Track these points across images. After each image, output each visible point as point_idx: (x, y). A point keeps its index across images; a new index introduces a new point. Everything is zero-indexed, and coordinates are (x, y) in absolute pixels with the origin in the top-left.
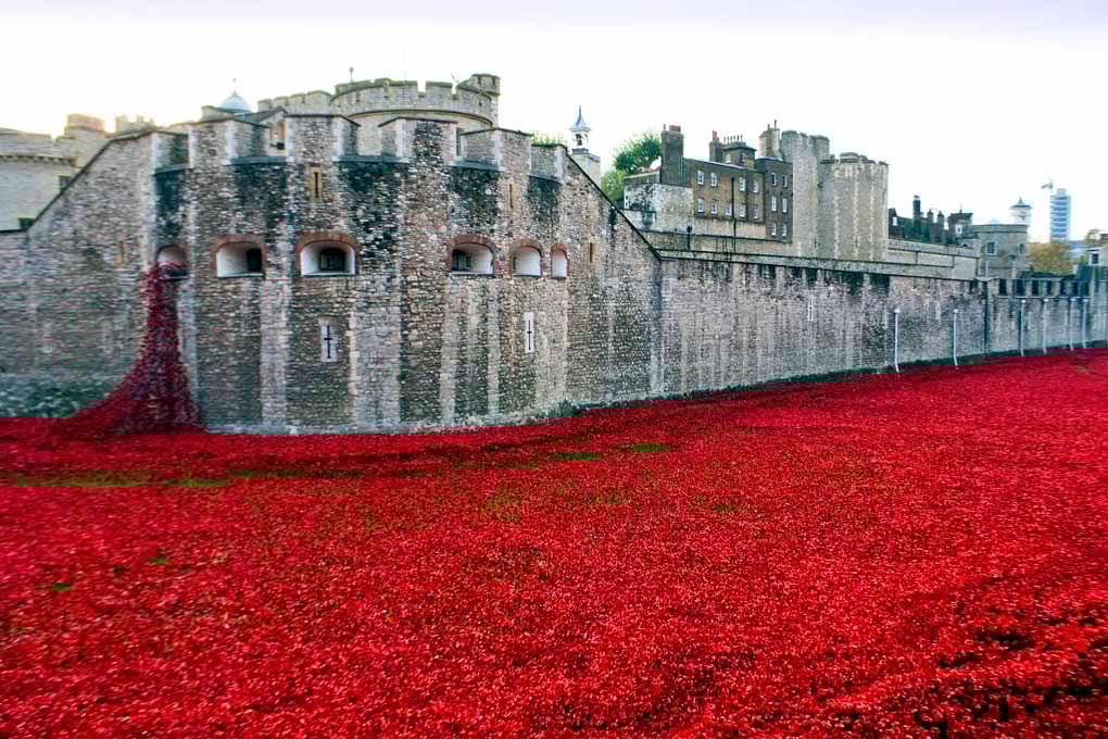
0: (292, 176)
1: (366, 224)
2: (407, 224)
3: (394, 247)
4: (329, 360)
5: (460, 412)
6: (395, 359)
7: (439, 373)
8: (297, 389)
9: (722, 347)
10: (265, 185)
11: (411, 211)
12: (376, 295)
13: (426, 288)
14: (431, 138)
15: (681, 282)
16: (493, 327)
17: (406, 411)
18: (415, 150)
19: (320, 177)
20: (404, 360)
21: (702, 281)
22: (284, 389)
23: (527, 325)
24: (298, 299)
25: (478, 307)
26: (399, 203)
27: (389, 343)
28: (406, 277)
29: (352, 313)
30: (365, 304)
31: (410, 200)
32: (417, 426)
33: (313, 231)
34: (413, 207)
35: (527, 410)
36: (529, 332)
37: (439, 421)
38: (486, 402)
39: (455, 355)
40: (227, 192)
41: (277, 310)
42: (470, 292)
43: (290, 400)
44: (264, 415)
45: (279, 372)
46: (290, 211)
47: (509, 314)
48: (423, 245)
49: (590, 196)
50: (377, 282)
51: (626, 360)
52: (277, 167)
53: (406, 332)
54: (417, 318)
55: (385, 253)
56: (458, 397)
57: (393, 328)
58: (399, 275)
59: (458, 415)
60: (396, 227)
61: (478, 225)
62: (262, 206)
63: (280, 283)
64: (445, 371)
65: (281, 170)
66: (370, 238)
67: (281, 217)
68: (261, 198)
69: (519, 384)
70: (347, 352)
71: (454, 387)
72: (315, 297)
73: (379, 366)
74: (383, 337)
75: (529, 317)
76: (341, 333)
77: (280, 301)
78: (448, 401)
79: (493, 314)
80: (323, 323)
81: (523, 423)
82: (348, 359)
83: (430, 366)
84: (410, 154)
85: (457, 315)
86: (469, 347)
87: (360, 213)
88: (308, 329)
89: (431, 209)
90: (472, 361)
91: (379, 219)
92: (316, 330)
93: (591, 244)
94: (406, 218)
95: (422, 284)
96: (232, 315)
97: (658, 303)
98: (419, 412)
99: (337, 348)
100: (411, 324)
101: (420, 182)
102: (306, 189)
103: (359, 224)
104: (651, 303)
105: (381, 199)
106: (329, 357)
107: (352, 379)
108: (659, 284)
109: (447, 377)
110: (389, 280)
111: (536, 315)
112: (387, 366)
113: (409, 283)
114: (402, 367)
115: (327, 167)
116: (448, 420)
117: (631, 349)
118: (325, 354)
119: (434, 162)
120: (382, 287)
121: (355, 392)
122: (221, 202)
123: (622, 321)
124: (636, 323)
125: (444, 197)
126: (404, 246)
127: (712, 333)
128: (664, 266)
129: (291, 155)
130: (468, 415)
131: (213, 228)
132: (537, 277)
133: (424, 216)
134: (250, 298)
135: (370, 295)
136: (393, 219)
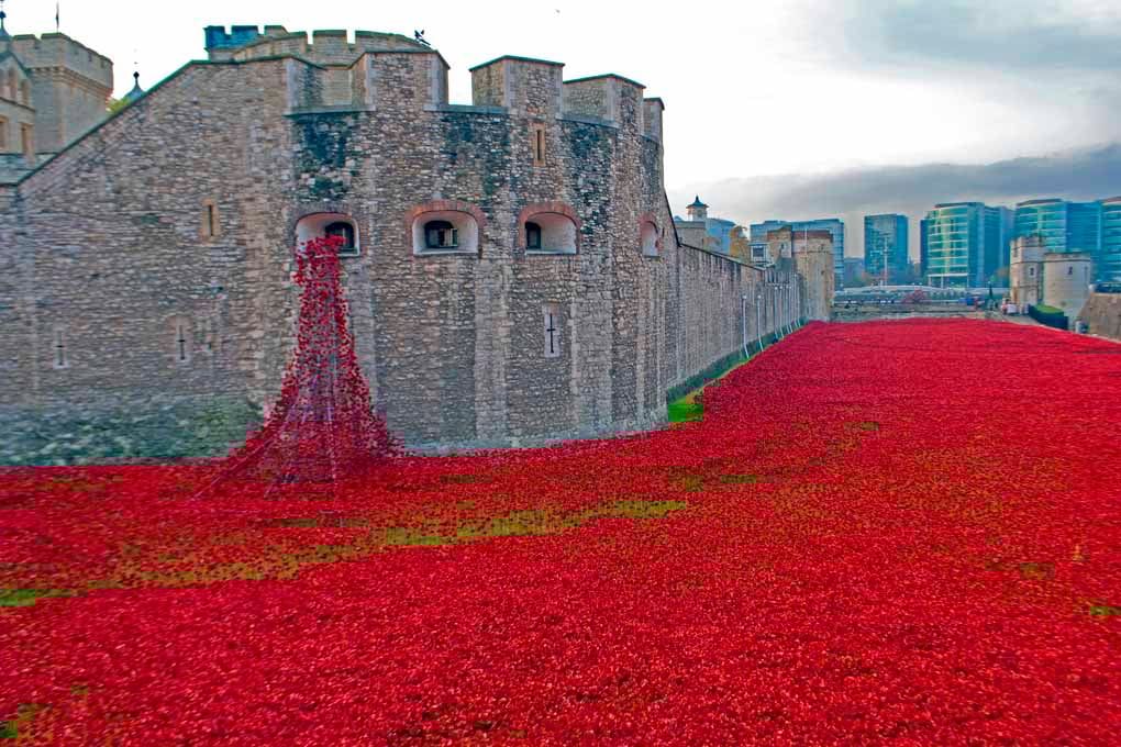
0: (514, 131)
1: (586, 195)
2: (617, 197)
3: (608, 223)
4: (553, 355)
6: (608, 351)
7: (636, 365)
8: (519, 392)
10: (481, 139)
11: (620, 183)
12: (594, 277)
13: (628, 271)
17: (616, 409)
18: (621, 114)
19: (543, 137)
20: (614, 351)
22: (504, 393)
24: (519, 282)
26: (611, 173)
27: (603, 332)
28: (615, 257)
29: (573, 299)
30: (585, 288)
31: (619, 170)
32: (624, 426)
33: (536, 201)
34: (621, 179)
40: (433, 146)
41: (496, 296)
43: (509, 405)
44: (478, 427)
45: (499, 373)
46: (512, 175)
48: (628, 222)
50: (594, 263)
52: (498, 120)
53: (616, 320)
54: (624, 304)
55: (599, 230)
56: (645, 390)
57: (606, 316)
58: (610, 255)
60: (609, 201)
62: (478, 166)
63: (500, 262)
64: (639, 362)
65: (502, 123)
66: (590, 211)
67: (503, 181)
68: (477, 156)
70: (568, 345)
71: (643, 380)
72: (538, 279)
73: (596, 360)
74: (599, 326)
76: (563, 323)
77: (498, 286)
78: (640, 396)
80: (546, 312)
82: (570, 352)
83: (631, 357)
84: (618, 118)
85: (644, 300)
87: (580, 182)
88: (530, 319)
89: (632, 183)
91: (596, 191)
92: (539, 319)
94: (616, 191)
95: (626, 266)
96: (437, 303)
98: (624, 409)
99: (560, 341)
100: (620, 311)
101: (625, 151)
102: (530, 149)
103: (580, 196)
105: (599, 168)
106: (552, 351)
107: (574, 376)
108: (678, 270)
109: (640, 369)
110: (603, 261)
112: (602, 359)
113: (617, 264)
114: (613, 360)
115: (550, 126)
118: (548, 348)
119: (633, 130)
120: (598, 269)
121: (575, 390)
122: (419, 158)
125: (638, 170)
126: (615, 222)
128: (679, 252)
129: (514, 106)
131: (406, 191)
133: (627, 190)
134: (462, 281)
135: (588, 277)
136: (607, 191)
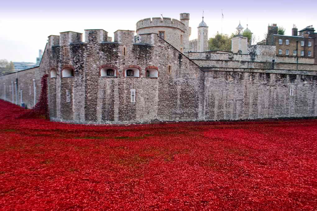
0: (61, 50)
1: (76, 62)
2: (86, 62)
3: (83, 69)
5: (103, 120)
6: (83, 102)
7: (96, 107)
8: (62, 109)
9: (237, 104)
10: (56, 52)
11: (88, 58)
12: (79, 83)
13: (92, 81)
14: (94, 35)
15: (215, 80)
16: (116, 94)
17: (87, 118)
18: (89, 39)
19: (66, 49)
20: (86, 102)
21: (227, 79)
23: (132, 93)
24: (62, 84)
25: (110, 87)
26: (84, 56)
27: (82, 97)
28: (86, 78)
29: (73, 88)
30: (76, 86)
31: (88, 54)
32: (89, 123)
33: (65, 65)
34: (88, 57)
35: (132, 121)
36: (133, 96)
37: (96, 122)
38: (113, 117)
39: (102, 102)
41: (59, 87)
42: (107, 82)
43: (61, 112)
44: (57, 116)
46: (60, 60)
47: (123, 89)
48: (91, 68)
49: (169, 50)
50: (79, 79)
51: (186, 107)
52: (58, 47)
53: (86, 94)
54: (90, 90)
55: (81, 71)
56: (103, 115)
57: (83, 93)
58: (85, 77)
59: (102, 120)
60: (84, 63)
61: (111, 61)
62: (56, 58)
63: (59, 79)
64: (98, 107)
66: (77, 66)
68: (56, 56)
69: (128, 112)
70: (72, 99)
71: (101, 112)
72: (65, 83)
74: (80, 95)
75: (133, 91)
76: (71, 94)
77: (59, 84)
78: (99, 116)
79: (116, 89)
80: (67, 91)
81: (130, 125)
82: (72, 101)
83: (93, 105)
84: (88, 40)
85: (103, 89)
86: (107, 99)
87: (75, 59)
88: (64, 93)
89: (94, 57)
90: (108, 104)
91: (79, 61)
92: (66, 93)
93: (170, 66)
94: (86, 60)
95: (91, 80)
96: (53, 88)
97: (203, 87)
98: (90, 118)
99: (70, 98)
100: (88, 92)
101: (90, 49)
102: (63, 53)
103: (74, 63)
104: (199, 87)
105: (80, 55)
106: (68, 101)
107: (73, 107)
108: (203, 80)
109: (99, 108)
110: (82, 79)
111: (136, 90)
112: (81, 104)
113: (87, 79)
114: (85, 105)
116: (99, 122)
117: (189, 103)
118: (67, 100)
119: (95, 43)
120: (80, 81)
121: (74, 111)
122: (51, 58)
123: (184, 93)
124: (191, 94)
125: (98, 53)
126: (86, 68)
127: (232, 99)
128: (206, 74)
129: (61, 44)
130: (106, 121)
132: (137, 78)
133: (91, 59)
134: (55, 83)
135: (77, 83)
136: (83, 60)
